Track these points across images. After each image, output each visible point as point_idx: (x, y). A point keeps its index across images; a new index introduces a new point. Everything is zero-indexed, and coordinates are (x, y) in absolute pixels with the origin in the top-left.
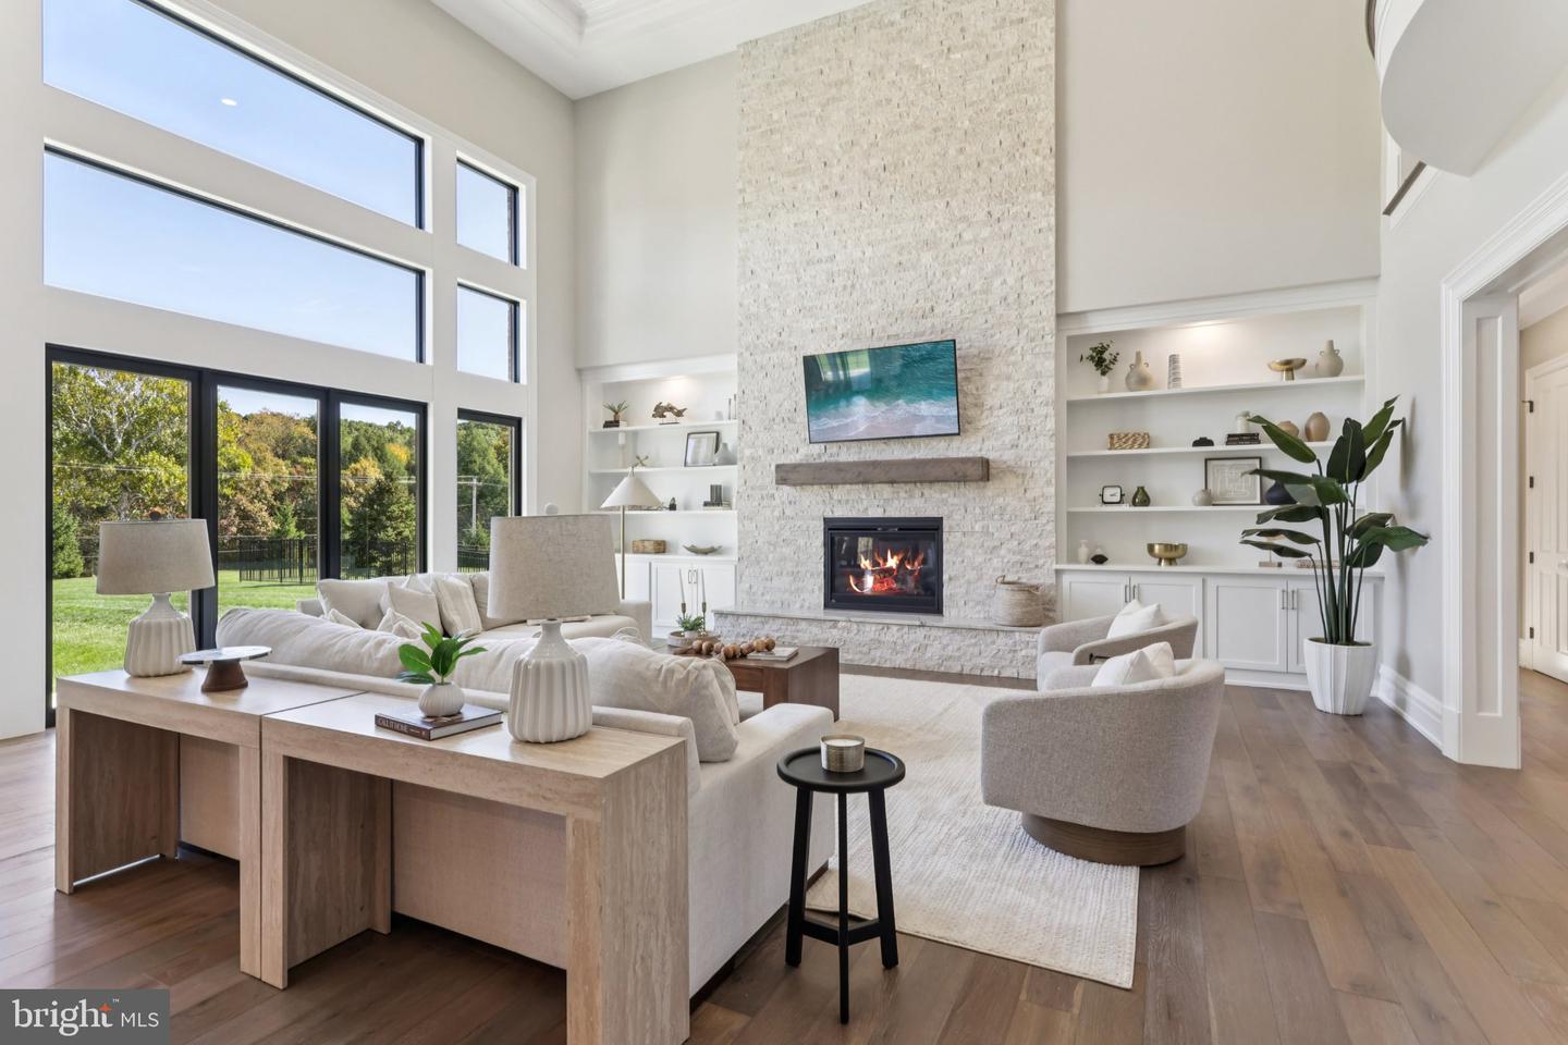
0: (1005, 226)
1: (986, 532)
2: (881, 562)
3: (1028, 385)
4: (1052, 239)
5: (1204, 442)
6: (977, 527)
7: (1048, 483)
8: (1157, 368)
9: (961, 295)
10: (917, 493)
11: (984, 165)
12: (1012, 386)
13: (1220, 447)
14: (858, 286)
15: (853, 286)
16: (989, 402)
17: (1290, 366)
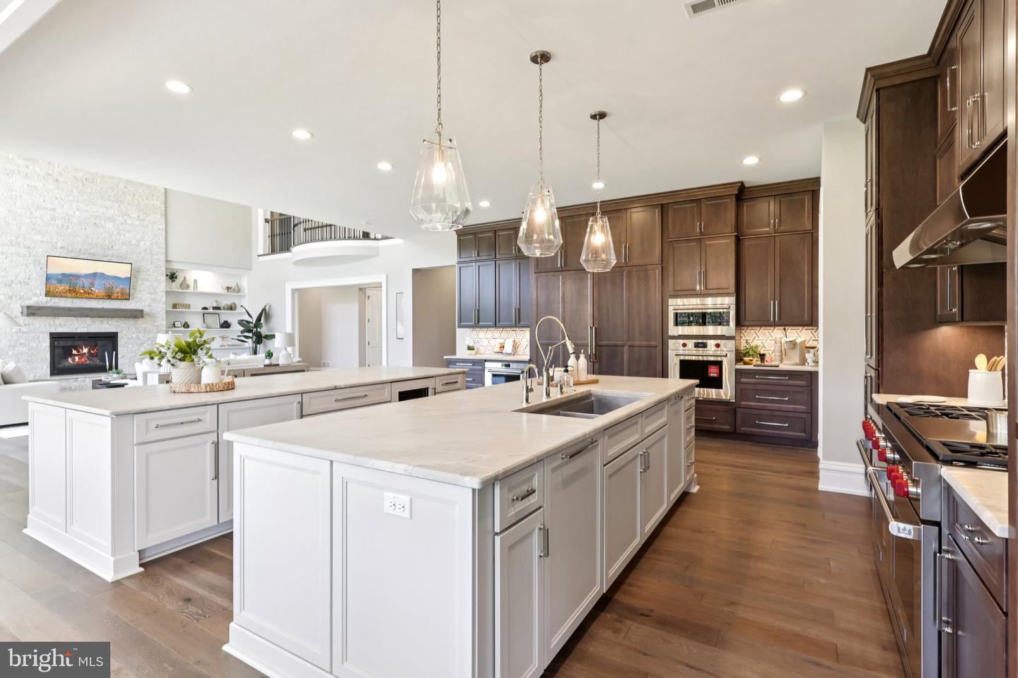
0: (145, 223)
1: (138, 338)
2: (81, 350)
3: (155, 284)
4: (164, 233)
5: (205, 308)
6: (134, 336)
7: (163, 320)
8: (190, 282)
9: (126, 244)
10: (105, 322)
11: (136, 197)
12: (149, 283)
13: (211, 310)
14: (70, 227)
15: (68, 226)
16: (139, 288)
17: (228, 288)
